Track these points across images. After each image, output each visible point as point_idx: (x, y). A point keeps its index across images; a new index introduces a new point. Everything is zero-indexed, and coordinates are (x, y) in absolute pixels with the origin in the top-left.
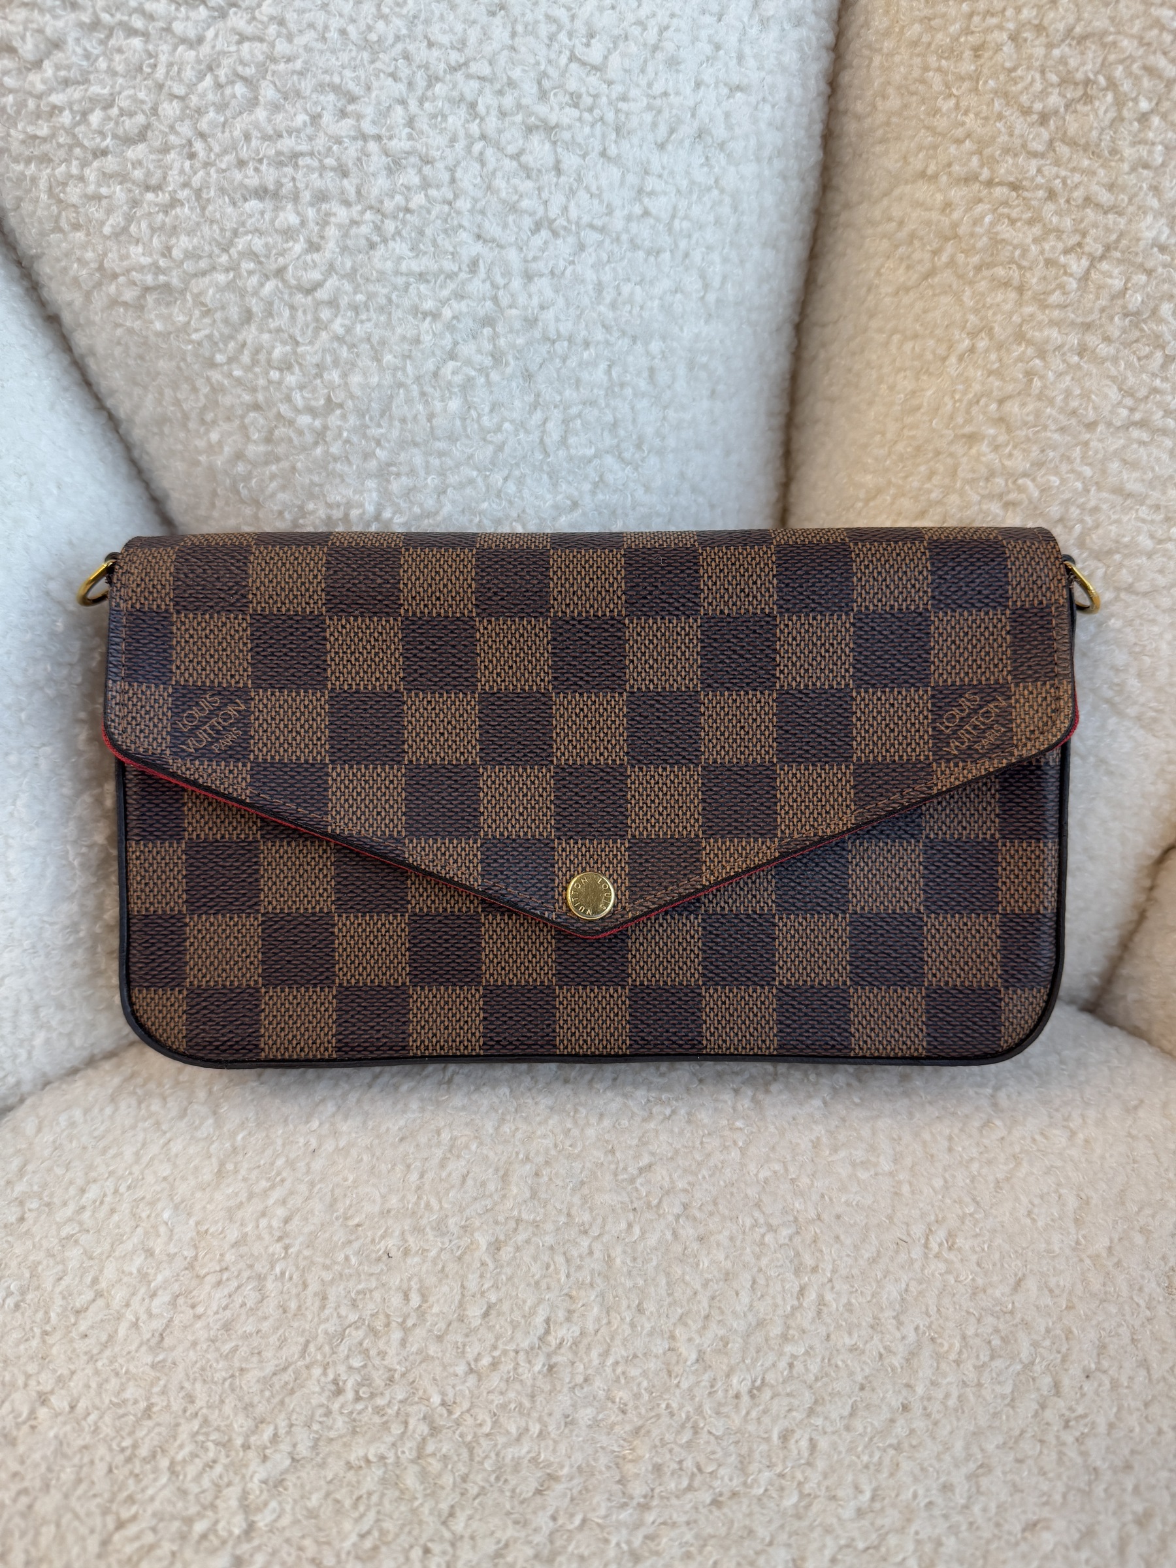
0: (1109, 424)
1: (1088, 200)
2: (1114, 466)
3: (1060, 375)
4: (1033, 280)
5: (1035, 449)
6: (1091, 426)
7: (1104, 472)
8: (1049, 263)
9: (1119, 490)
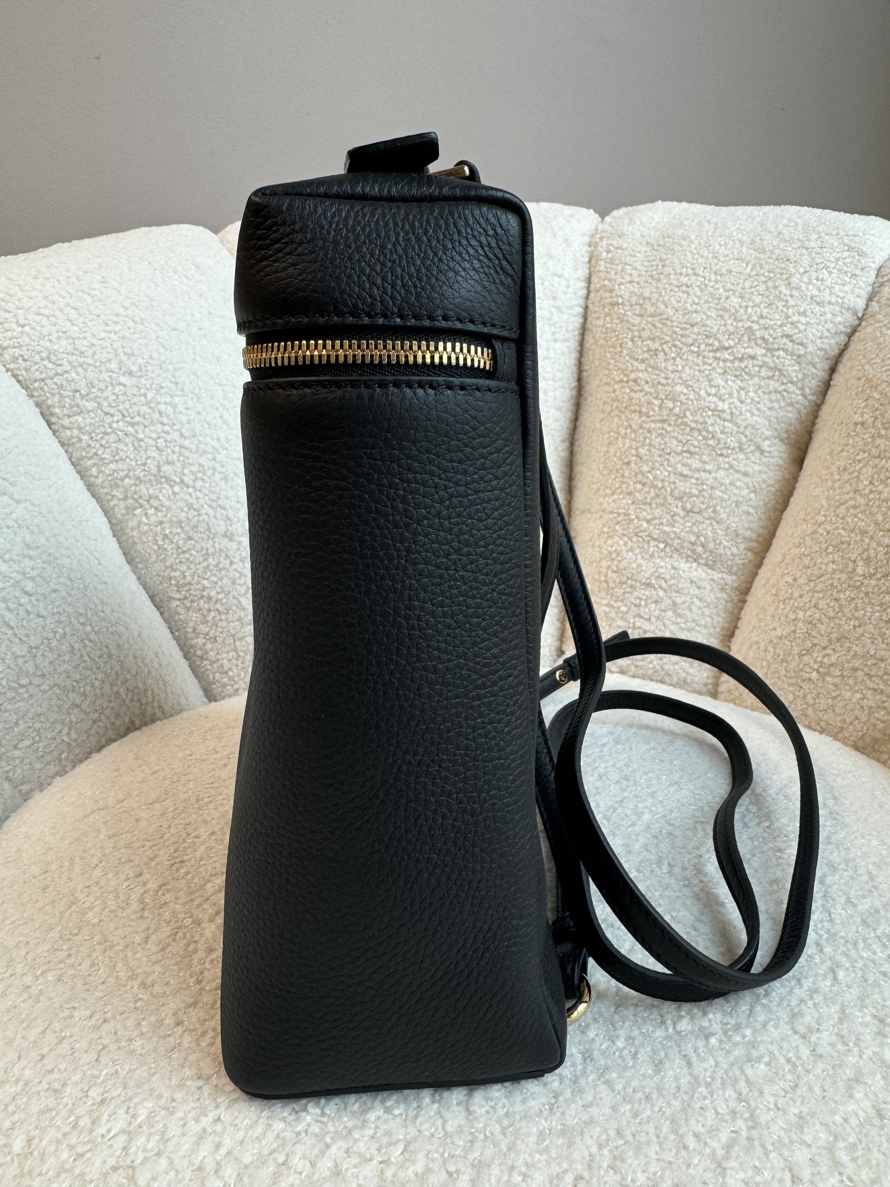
0: (675, 452)
1: (659, 383)
2: (679, 466)
3: (656, 438)
4: (644, 410)
5: (650, 464)
6: (669, 454)
7: (676, 469)
8: (648, 403)
9: (681, 475)
